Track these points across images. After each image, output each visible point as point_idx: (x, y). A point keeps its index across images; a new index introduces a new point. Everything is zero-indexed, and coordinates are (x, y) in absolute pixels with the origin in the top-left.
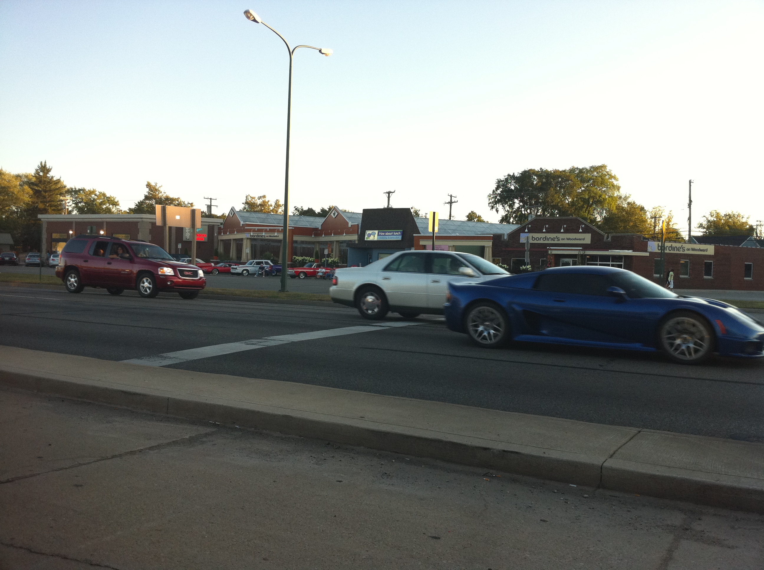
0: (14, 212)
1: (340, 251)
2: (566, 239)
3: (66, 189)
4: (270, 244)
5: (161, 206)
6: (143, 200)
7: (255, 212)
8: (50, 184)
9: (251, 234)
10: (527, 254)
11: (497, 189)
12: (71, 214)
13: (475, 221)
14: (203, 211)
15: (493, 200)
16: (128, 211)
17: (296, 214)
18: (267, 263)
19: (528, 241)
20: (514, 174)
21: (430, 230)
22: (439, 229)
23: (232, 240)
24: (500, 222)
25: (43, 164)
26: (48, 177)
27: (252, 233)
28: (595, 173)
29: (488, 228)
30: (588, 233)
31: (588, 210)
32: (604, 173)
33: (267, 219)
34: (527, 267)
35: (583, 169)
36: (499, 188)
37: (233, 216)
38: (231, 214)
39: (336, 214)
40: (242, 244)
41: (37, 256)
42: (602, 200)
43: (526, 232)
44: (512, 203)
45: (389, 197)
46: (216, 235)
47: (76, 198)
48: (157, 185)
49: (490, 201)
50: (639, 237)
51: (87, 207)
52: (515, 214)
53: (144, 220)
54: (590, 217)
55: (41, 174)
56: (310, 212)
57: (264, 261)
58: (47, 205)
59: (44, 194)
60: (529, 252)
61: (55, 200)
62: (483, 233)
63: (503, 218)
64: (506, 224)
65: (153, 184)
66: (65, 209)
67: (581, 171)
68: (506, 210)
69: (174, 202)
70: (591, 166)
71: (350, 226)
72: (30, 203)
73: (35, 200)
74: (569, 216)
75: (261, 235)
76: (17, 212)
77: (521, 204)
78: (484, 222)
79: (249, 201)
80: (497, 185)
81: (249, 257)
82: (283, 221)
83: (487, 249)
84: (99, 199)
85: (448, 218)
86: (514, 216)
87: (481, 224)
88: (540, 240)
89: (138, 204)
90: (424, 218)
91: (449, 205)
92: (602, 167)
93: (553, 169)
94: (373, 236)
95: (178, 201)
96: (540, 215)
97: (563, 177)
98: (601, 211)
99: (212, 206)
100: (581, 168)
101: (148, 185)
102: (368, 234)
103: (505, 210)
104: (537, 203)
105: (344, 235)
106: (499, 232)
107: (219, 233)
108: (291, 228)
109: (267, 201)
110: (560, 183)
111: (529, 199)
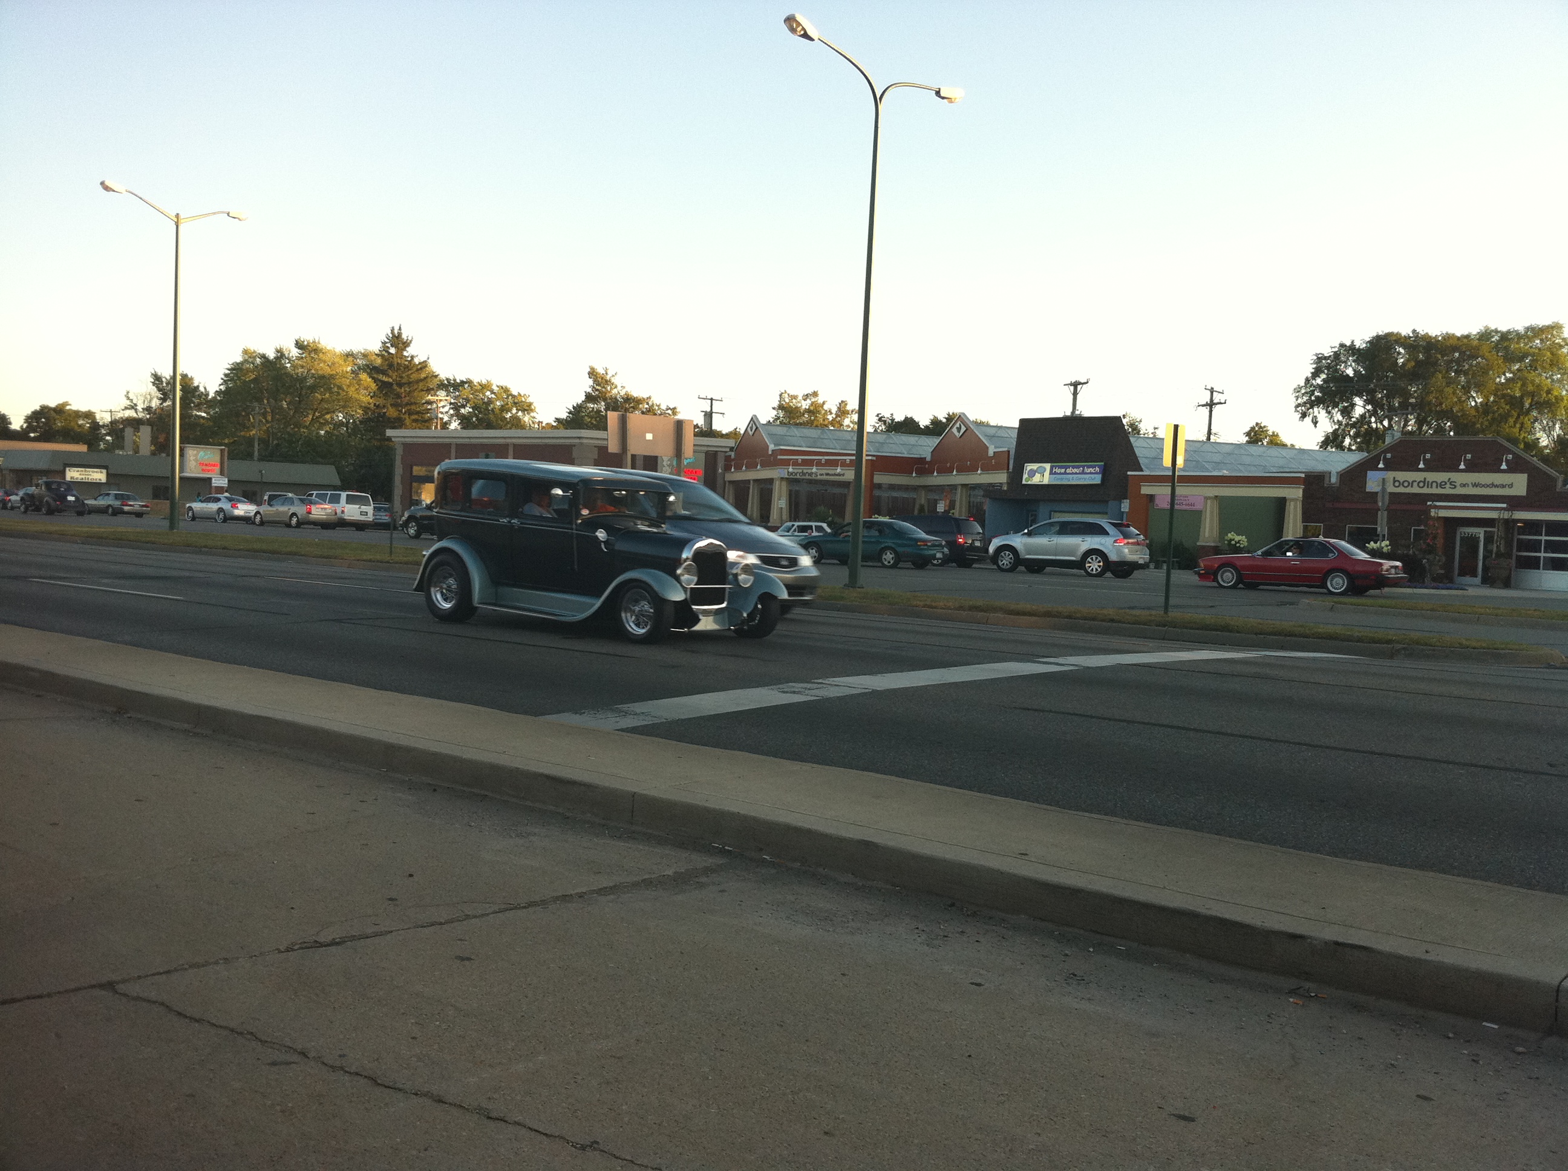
0: (341, 424)
1: (969, 506)
2: (1470, 485)
3: (436, 381)
4: (826, 490)
5: (618, 414)
6: (583, 402)
7: (797, 424)
8: (408, 371)
9: (791, 470)
10: (1382, 517)
11: (1316, 374)
12: (448, 428)
13: (1265, 444)
14: (697, 424)
15: (1305, 398)
16: (555, 424)
17: (880, 428)
18: (819, 529)
19: (1384, 489)
20: (1353, 342)
21: (1167, 462)
22: (1185, 461)
23: (751, 482)
24: (1321, 447)
25: (396, 332)
26: (405, 356)
27: (791, 467)
28: (1536, 341)
29: (1293, 459)
30: (1522, 472)
31: (1520, 421)
32: (1557, 341)
33: (821, 438)
34: (1381, 544)
35: (1509, 332)
36: (1320, 374)
37: (753, 435)
38: (751, 431)
39: (963, 429)
40: (772, 489)
41: (385, 510)
42: (1553, 400)
43: (1381, 469)
44: (1347, 407)
45: (1075, 394)
46: (720, 471)
47: (456, 398)
48: (608, 373)
49: (1300, 401)
51: (477, 416)
52: (1355, 430)
53: (585, 441)
54: (1524, 437)
55: (393, 350)
56: (908, 426)
57: (813, 524)
58: (404, 410)
59: (398, 390)
60: (1386, 512)
61: (418, 402)
62: (1282, 470)
63: (1327, 438)
64: (1334, 450)
65: (600, 371)
66: (437, 419)
67: (1505, 336)
68: (1336, 421)
69: (641, 406)
70: (1526, 326)
71: (991, 453)
72: (372, 405)
73: (380, 401)
74: (1476, 434)
75: (809, 471)
76: (348, 422)
77: (1369, 407)
78: (1284, 446)
79: (786, 403)
80: (1315, 366)
81: (785, 515)
82: (855, 443)
83: (1292, 504)
84: (498, 399)
85: (1205, 439)
86: (1352, 433)
87: (1279, 450)
88: (1412, 487)
89: (573, 410)
90: (1151, 438)
91: (1206, 410)
92: (1554, 327)
93: (1441, 333)
94: (1040, 474)
95: (648, 404)
96: (1411, 433)
97: (1464, 349)
98: (1551, 424)
99: (713, 414)
100: (1504, 328)
101: (592, 373)
102: (1029, 471)
103: (1334, 421)
104: (1405, 407)
105: (979, 472)
106: (1320, 468)
107: (727, 468)
108: (870, 458)
109: (820, 401)
110: (1458, 362)
111: (1387, 396)
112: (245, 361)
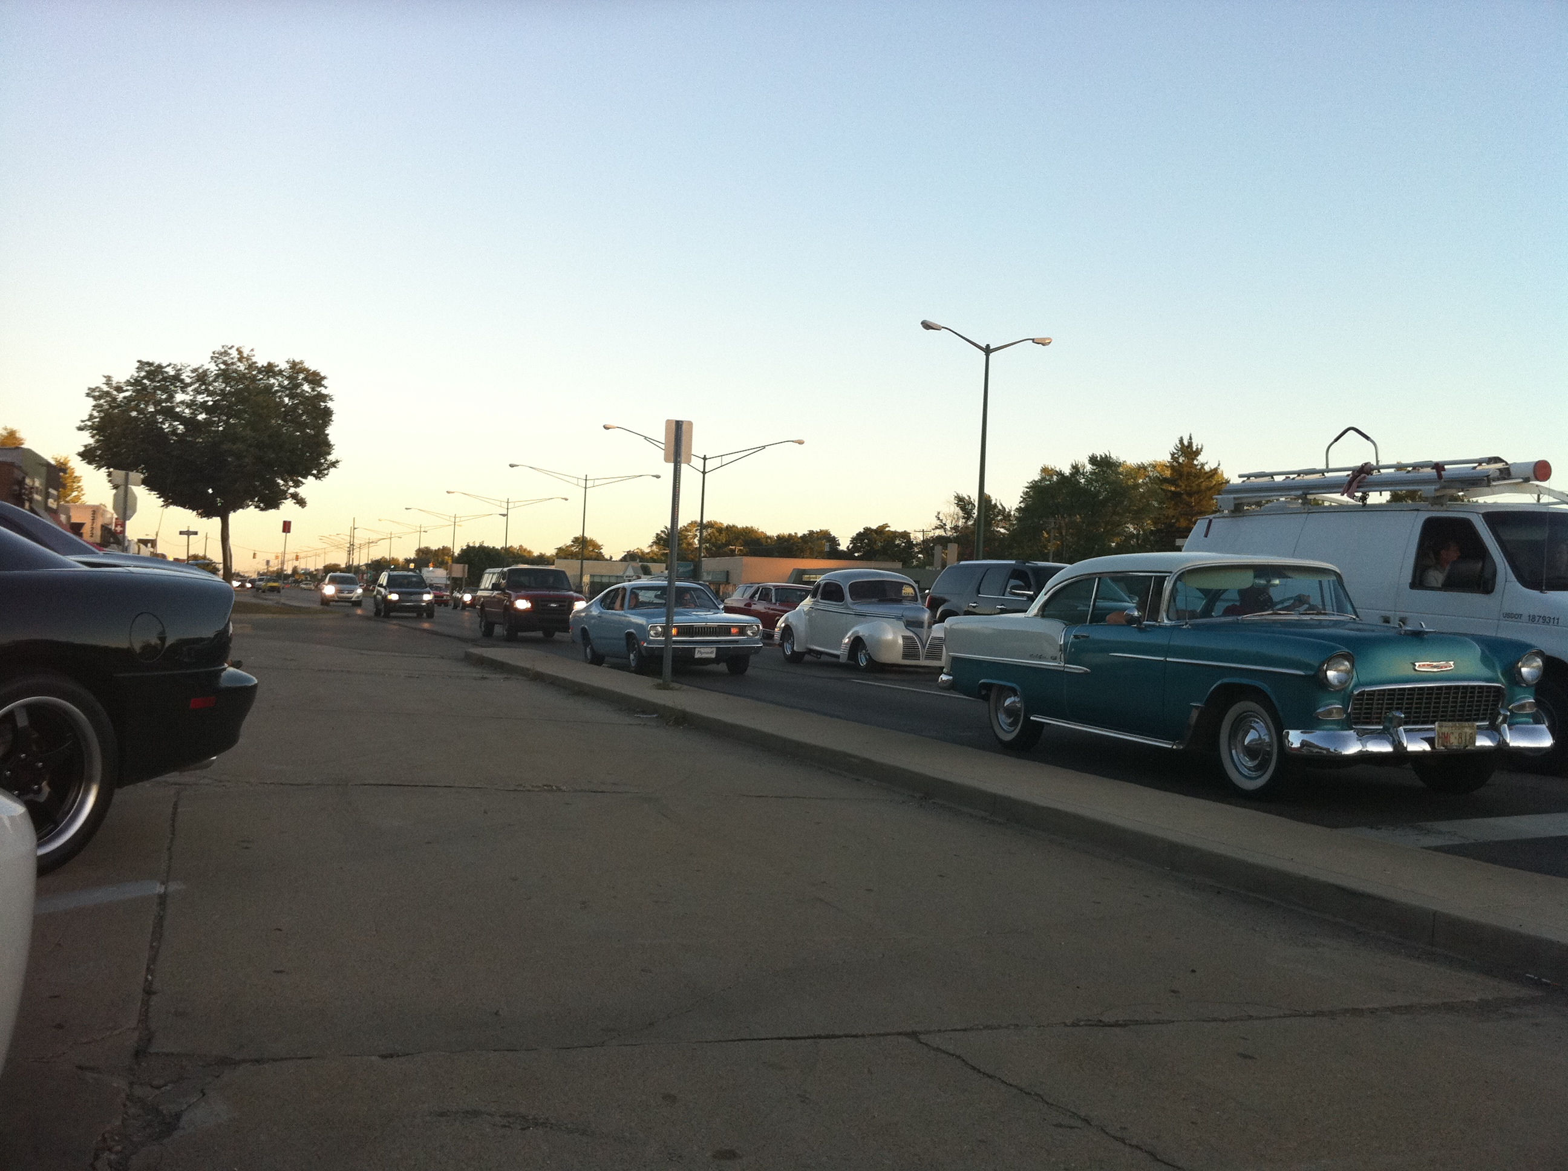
0: (1132, 536)
8: (1199, 480)
25: (1186, 443)
26: (1197, 465)
55: (1182, 460)
58: (1193, 519)
59: (1188, 499)
61: (1208, 510)
72: (1162, 517)
73: (1170, 512)
112: (1043, 479)
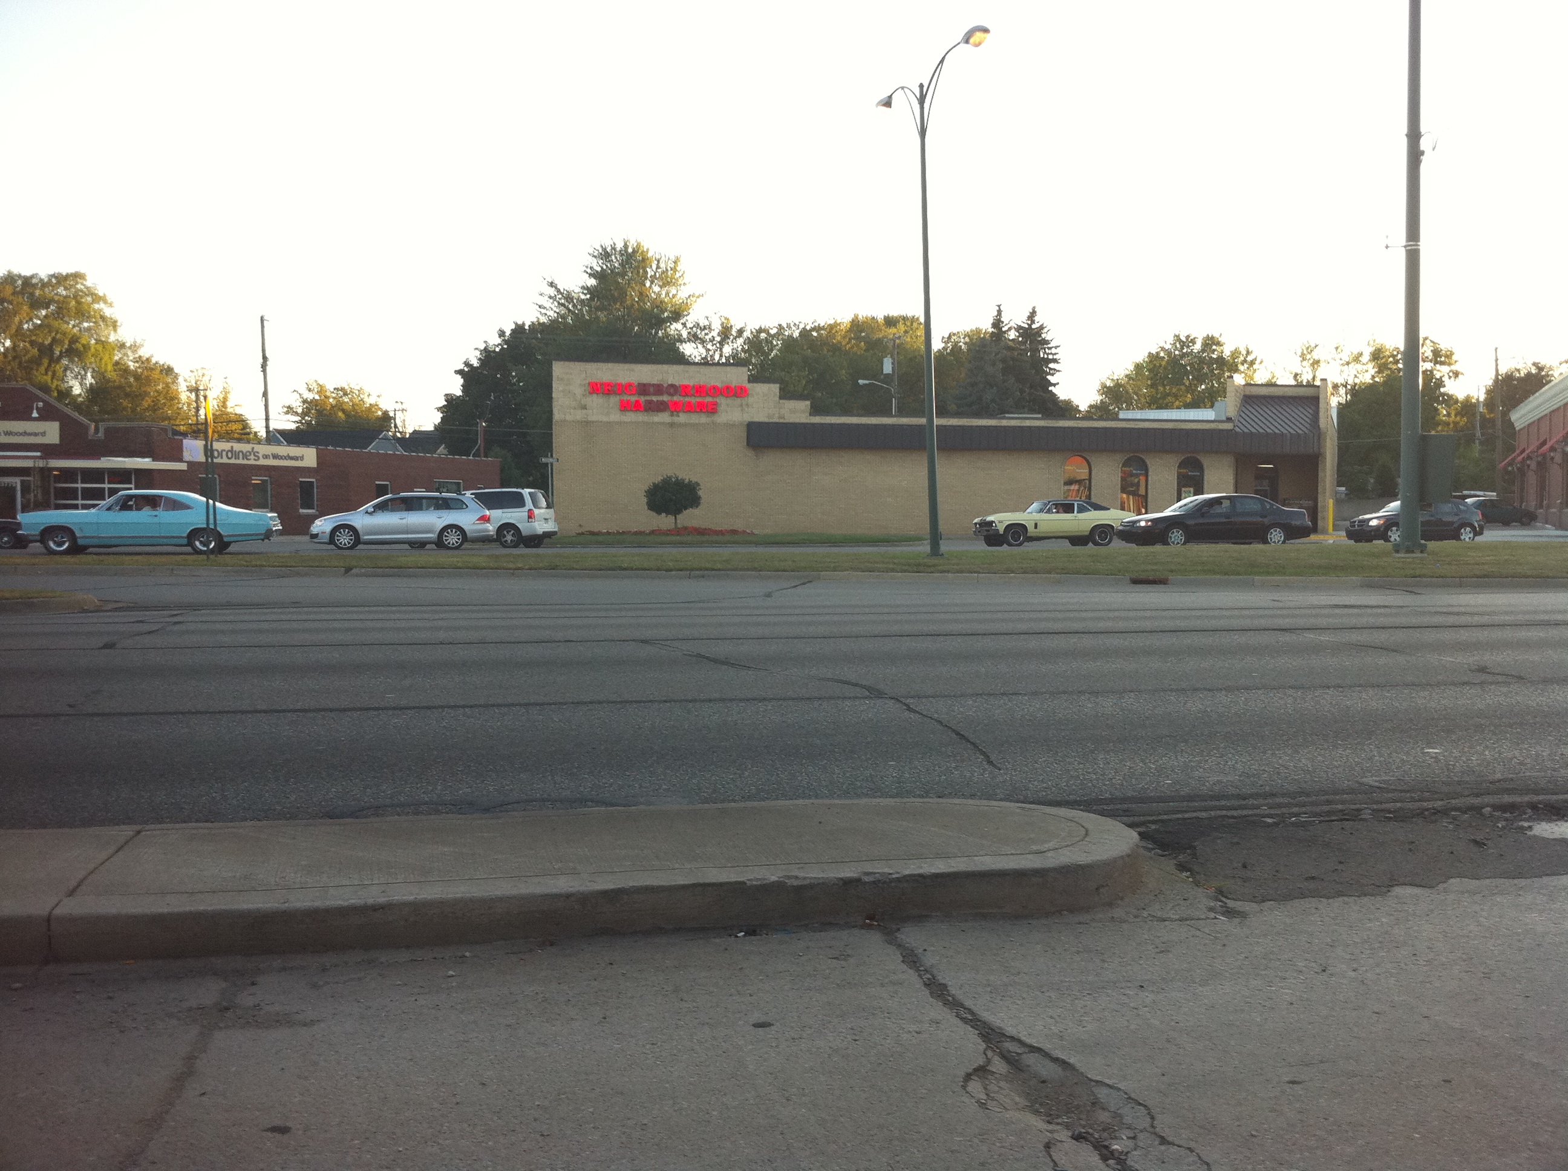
28: (60, 289)
30: (53, 419)
31: (51, 369)
32: (81, 289)
35: (32, 278)
42: (82, 349)
50: (165, 430)
54: (57, 385)
70: (49, 273)
74: (8, 380)
92: (77, 275)
98: (83, 373)
